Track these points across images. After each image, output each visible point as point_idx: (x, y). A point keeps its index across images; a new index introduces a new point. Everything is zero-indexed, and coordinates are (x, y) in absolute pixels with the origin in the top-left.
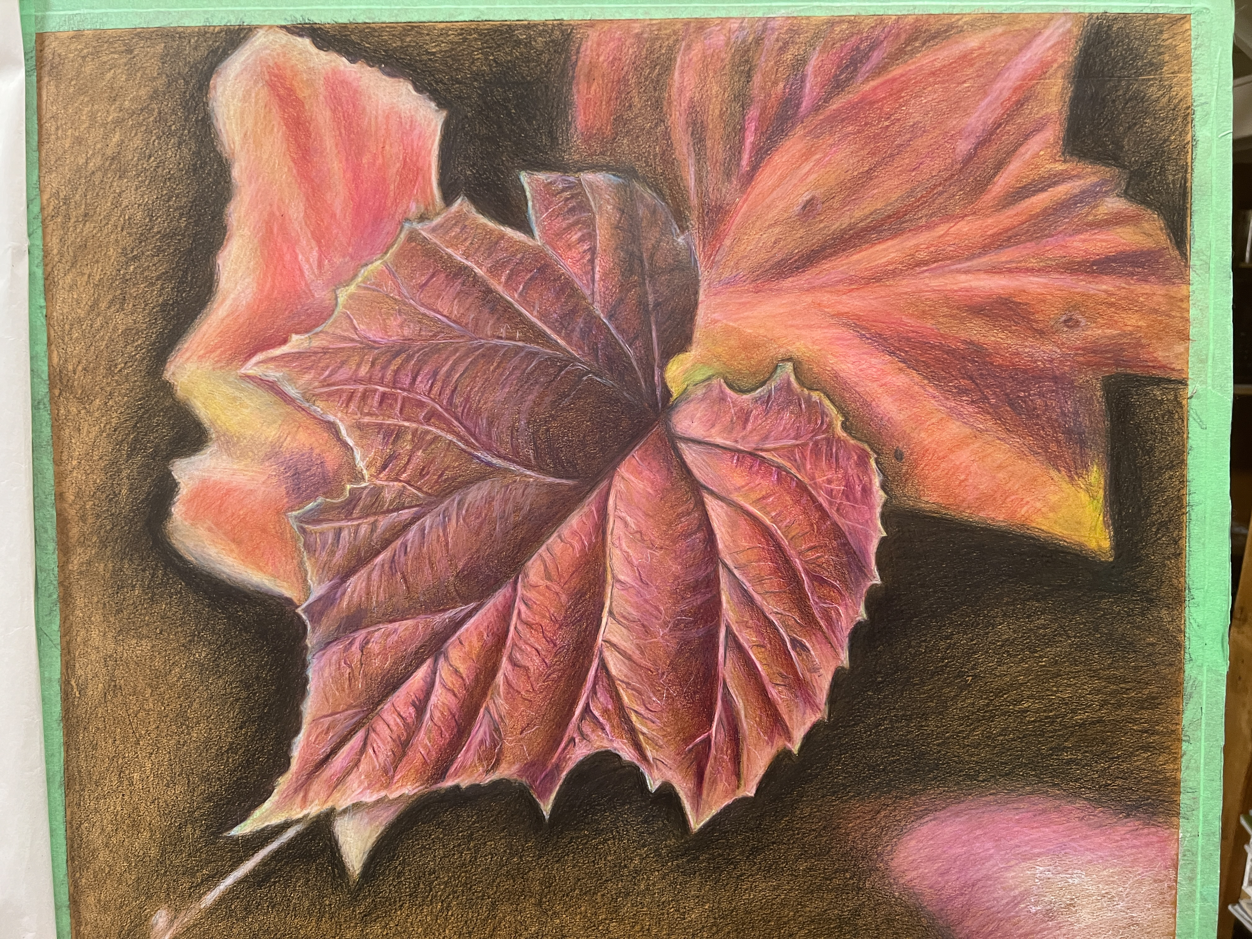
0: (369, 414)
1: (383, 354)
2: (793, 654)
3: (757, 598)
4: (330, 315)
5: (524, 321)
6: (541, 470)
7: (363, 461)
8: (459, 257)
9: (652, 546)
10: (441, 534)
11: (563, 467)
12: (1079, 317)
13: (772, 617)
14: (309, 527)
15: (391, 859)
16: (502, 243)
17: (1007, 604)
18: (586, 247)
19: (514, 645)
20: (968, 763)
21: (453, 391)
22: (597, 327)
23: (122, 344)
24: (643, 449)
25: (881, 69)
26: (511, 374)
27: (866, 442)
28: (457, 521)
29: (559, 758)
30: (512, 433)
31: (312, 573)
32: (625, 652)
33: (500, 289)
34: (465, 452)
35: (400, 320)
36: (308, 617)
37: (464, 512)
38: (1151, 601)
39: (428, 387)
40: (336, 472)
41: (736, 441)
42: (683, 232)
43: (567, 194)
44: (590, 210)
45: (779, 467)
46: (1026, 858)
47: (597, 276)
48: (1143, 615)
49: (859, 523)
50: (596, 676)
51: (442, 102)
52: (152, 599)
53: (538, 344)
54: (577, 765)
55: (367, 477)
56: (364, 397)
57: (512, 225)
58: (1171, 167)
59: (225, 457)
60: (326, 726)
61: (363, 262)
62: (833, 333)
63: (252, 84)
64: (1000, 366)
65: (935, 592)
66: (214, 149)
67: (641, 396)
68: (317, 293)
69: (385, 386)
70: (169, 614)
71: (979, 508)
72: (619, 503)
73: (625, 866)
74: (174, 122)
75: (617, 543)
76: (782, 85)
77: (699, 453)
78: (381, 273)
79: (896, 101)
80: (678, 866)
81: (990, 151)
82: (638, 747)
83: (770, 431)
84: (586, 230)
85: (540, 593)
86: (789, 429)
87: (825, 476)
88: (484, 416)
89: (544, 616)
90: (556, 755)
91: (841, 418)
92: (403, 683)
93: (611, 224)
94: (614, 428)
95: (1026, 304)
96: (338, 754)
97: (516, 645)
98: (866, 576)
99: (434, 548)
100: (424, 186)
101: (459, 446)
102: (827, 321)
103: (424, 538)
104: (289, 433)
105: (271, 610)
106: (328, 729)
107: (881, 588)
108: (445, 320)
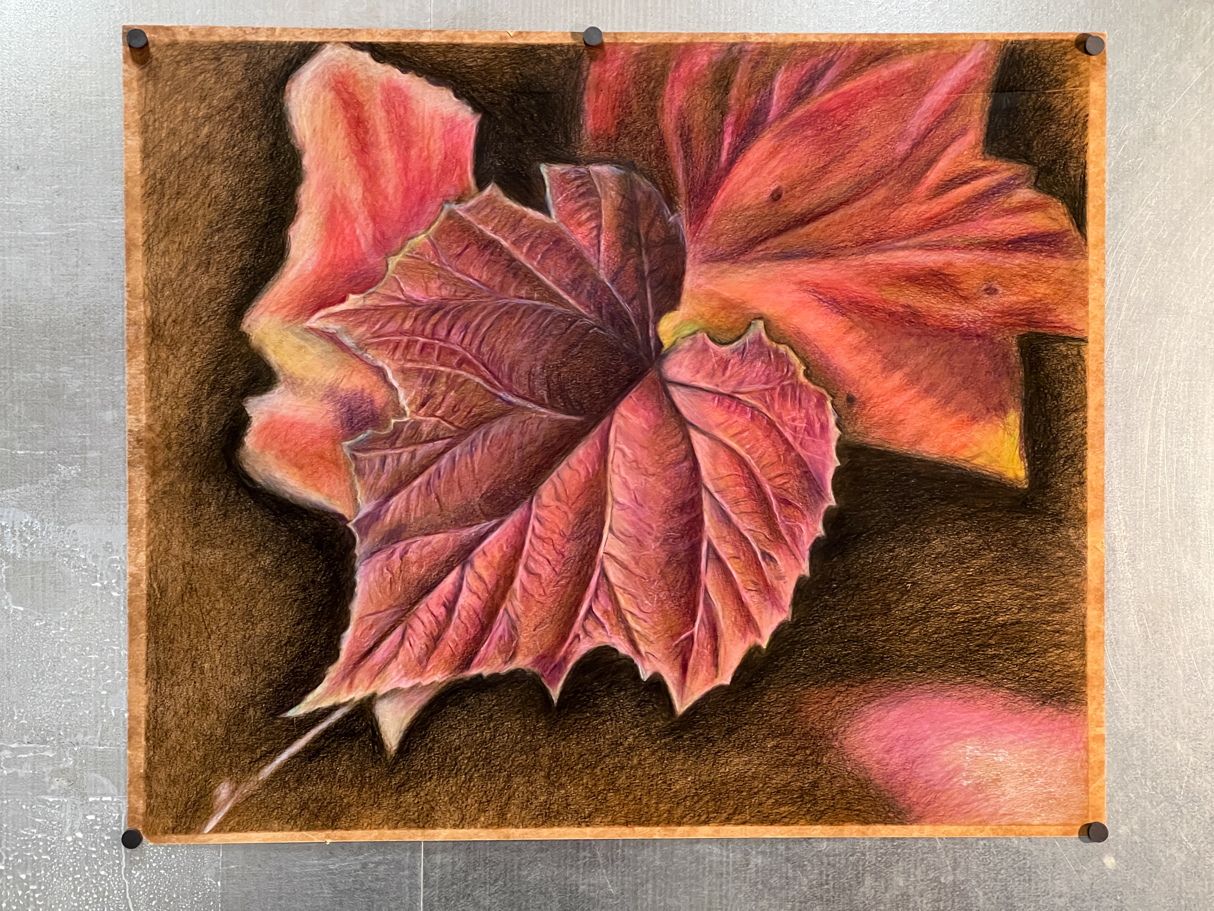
0: (411, 361)
1: (424, 310)
2: (763, 564)
3: (734, 517)
4: (382, 279)
5: (541, 284)
6: (553, 408)
7: (405, 400)
8: (489, 232)
9: (646, 474)
10: (469, 462)
11: (572, 406)
12: (998, 287)
13: (746, 534)
14: (359, 455)
15: (423, 737)
16: (524, 221)
17: (940, 523)
18: (593, 225)
19: (529, 556)
20: (908, 656)
21: (481, 342)
22: (602, 290)
23: (206, 300)
24: (640, 391)
25: (834, 85)
26: (529, 327)
27: (824, 387)
28: (483, 451)
29: (566, 652)
30: (529, 377)
31: (362, 493)
32: (622, 562)
33: (522, 258)
34: (490, 392)
35: (439, 283)
36: (357, 531)
37: (488, 443)
38: (1060, 521)
39: (460, 339)
40: (383, 409)
41: (717, 385)
42: (673, 213)
43: (578, 182)
44: (598, 196)
45: (753, 408)
46: (957, 738)
47: (602, 248)
48: (1053, 532)
49: (818, 455)
50: (598, 584)
51: (477, 107)
52: (225, 515)
53: (553, 303)
55: (408, 413)
56: (408, 347)
57: (532, 207)
58: (1072, 164)
59: (291, 395)
60: (370, 623)
61: (410, 236)
62: (798, 296)
63: (320, 89)
64: (932, 325)
65: (880, 513)
66: (288, 141)
67: (637, 346)
68: (371, 261)
69: (426, 337)
70: (240, 527)
71: (915, 443)
72: (618, 436)
73: (621, 744)
74: (255, 118)
75: (616, 470)
76: (754, 97)
77: (686, 395)
78: (425, 244)
79: (846, 110)
80: (666, 744)
81: (923, 151)
82: (633, 643)
83: (745, 377)
84: (593, 212)
85: (551, 512)
86: (761, 375)
87: (790, 415)
88: (506, 363)
89: (555, 532)
90: (564, 649)
91: (803, 368)
92: (435, 587)
93: (614, 207)
94: (614, 373)
95: (954, 275)
96: (380, 647)
97: (531, 556)
98: (823, 498)
99: (463, 473)
100: (461, 175)
101: (485, 388)
102: (792, 287)
103: (455, 464)
104: (345, 376)
105: (326, 524)
106: (372, 625)
107: (836, 509)
108: (476, 283)
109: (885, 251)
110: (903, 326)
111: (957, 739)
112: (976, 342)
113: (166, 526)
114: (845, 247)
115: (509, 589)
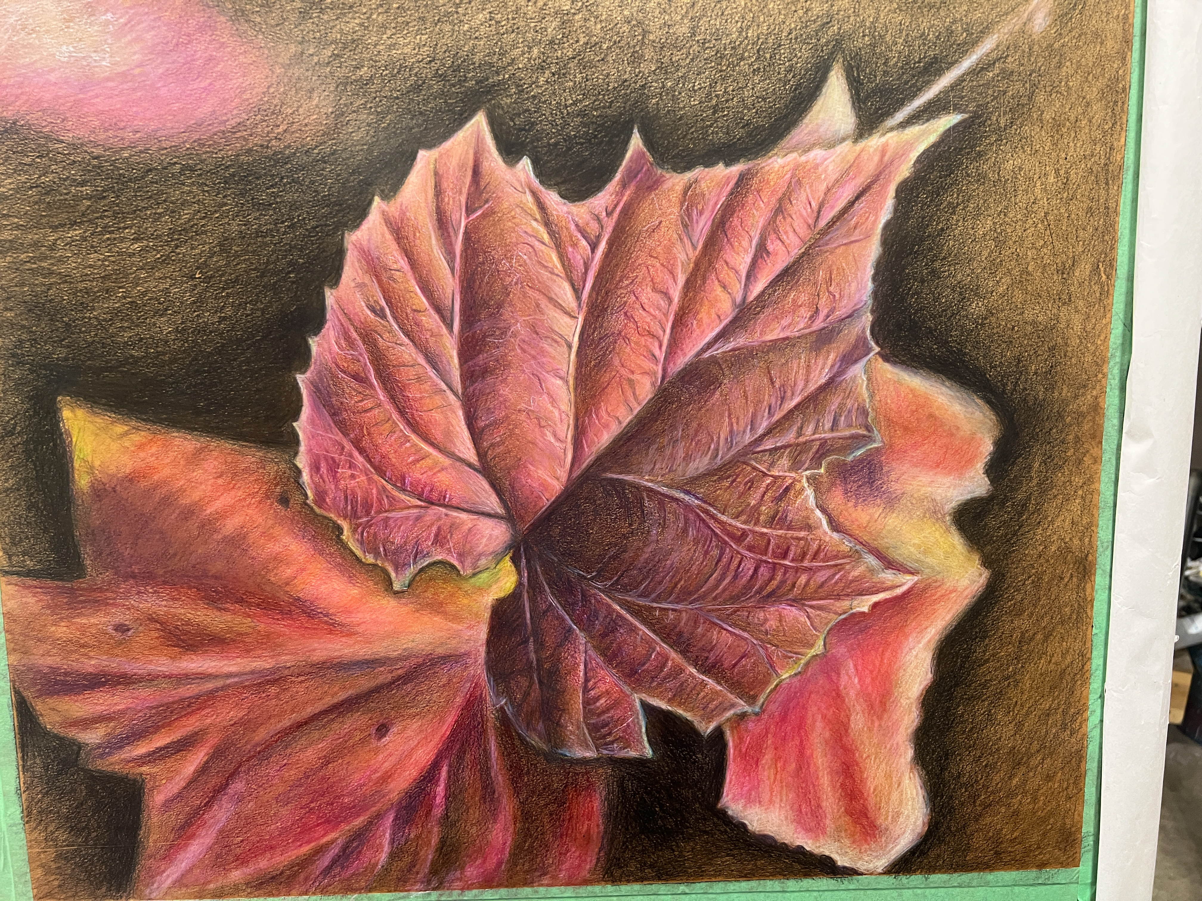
0: (799, 539)
1: (783, 595)
2: (383, 303)
3: (421, 360)
4: (831, 629)
5: (651, 626)
6: (637, 487)
7: (807, 495)
8: (711, 683)
9: (528, 413)
10: (735, 424)
11: (616, 490)
12: (114, 633)
13: (406, 340)
14: (864, 432)
15: (799, 86)
16: (670, 695)
17: (164, 354)
18: (592, 693)
19: (666, 315)
20: (193, 184)
21: (719, 560)
22: (582, 620)
23: (1026, 602)
24: (538, 508)
25: (320, 851)
26: (664, 577)
27: (318, 515)
28: (719, 438)
29: (622, 195)
30: (664, 521)
31: (861, 387)
32: (556, 307)
33: (673, 655)
34: (710, 504)
35: (767, 626)
36: (868, 343)
37: (712, 446)
38: (14, 355)
39: (743, 564)
40: (833, 484)
41: (446, 515)
42: (502, 708)
43: (609, 739)
44: (587, 725)
45: (404, 490)
46: (123, 76)
47: (582, 667)
48: (21, 341)
49: (321, 436)
50: (584, 281)
51: (723, 816)
52: (1019, 361)
53: (638, 605)
54: (604, 187)
55: (804, 480)
56: (803, 555)
58: (38, 770)
59: (939, 498)
60: (857, 231)
61: (799, 677)
62: (356, 618)
63: (891, 827)
64: (190, 588)
65: (240, 366)
66: (928, 773)
67: (540, 557)
68: (842, 650)
69: (783, 565)
70: (1004, 346)
71: (200, 450)
72: (562, 456)
73: (554, 74)
74: (963, 794)
75: (564, 416)
76: (412, 836)
77: (483, 504)
78: (783, 667)
79: (305, 824)
80: (498, 73)
81: (214, 781)
82: (541, 206)
83: (414, 525)
84: (593, 707)
85: (641, 367)
86: (395, 527)
87: (358, 482)
88: (690, 538)
89: (636, 343)
90: (625, 198)
91: (344, 538)
92: (778, 276)
93: (569, 713)
94: (567, 527)
95: (168, 646)
96: (846, 201)
97: (664, 314)
98: (312, 383)
99: (742, 411)
100: (740, 743)
101: (715, 509)
102: (360, 629)
103: (752, 421)
104: (876, 521)
105: (904, 350)
106: (855, 228)
107: (296, 370)
108: (725, 626)
109: (252, 672)
110: (225, 587)
111: (124, 74)
112: (136, 569)
113: (1087, 348)
114: (299, 675)
115: (691, 274)
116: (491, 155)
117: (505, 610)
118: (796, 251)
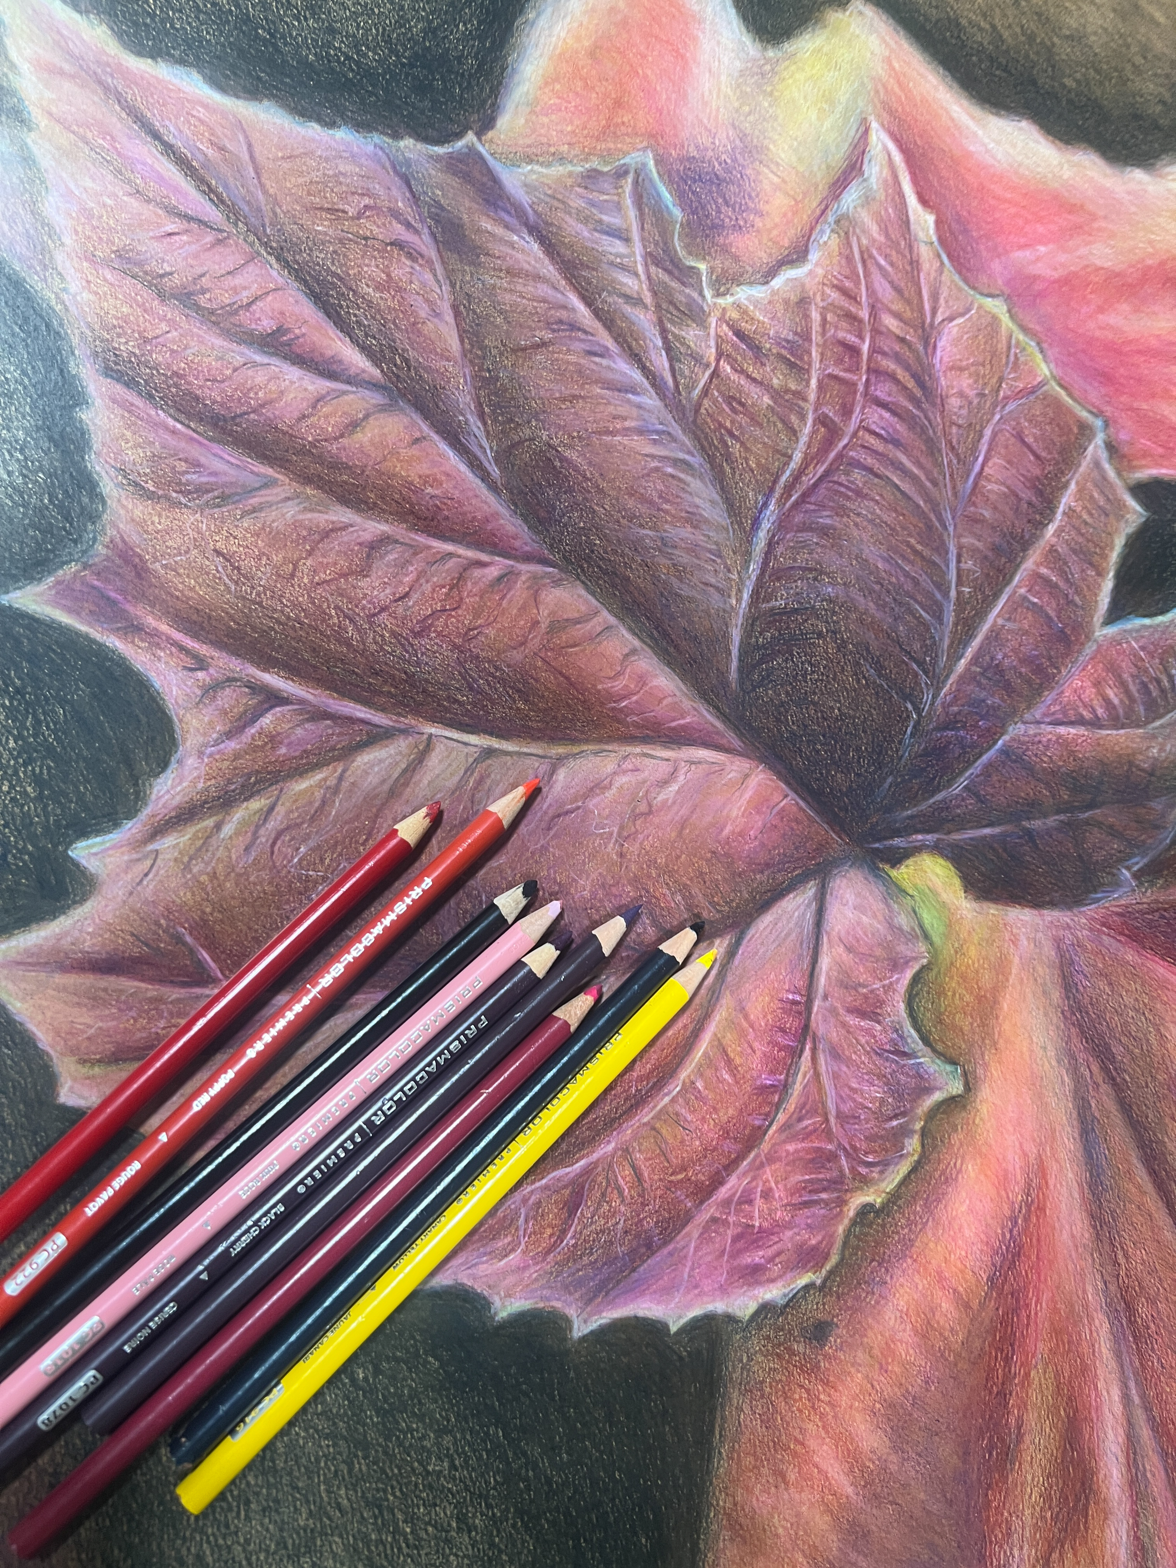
0: (824, 321)
1: (918, 358)
4: (966, 281)
5: (988, 602)
6: (751, 621)
7: (747, 299)
8: (1067, 500)
9: (624, 837)
10: (627, 424)
11: (761, 661)
14: (628, 184)
16: (1091, 573)
18: (1100, 711)
19: (416, 549)
21: (870, 470)
22: (988, 730)
24: (800, 815)
26: (907, 575)
27: (842, 1259)
28: (653, 457)
29: (155, 634)
30: (810, 570)
31: (546, 176)
32: (406, 784)
33: (1029, 564)
34: (775, 482)
35: (972, 393)
36: (459, 152)
37: (670, 470)
39: (873, 427)
40: (725, 250)
41: (825, 997)
42: (1135, 876)
44: (1147, 723)
45: (784, 1088)
47: (1062, 730)
49: (692, 1269)
50: (350, 721)
53: (956, 624)
54: (138, 674)
55: (721, 301)
56: (851, 318)
59: (738, 65)
60: (229, 145)
61: (1045, 346)
62: (1014, 1163)
64: (987, 1504)
65: (561, 1467)
67: (888, 810)
68: (996, 266)
69: (870, 356)
72: (702, 768)
75: (627, 765)
77: (800, 925)
78: (1032, 372)
82: (184, 815)
83: (848, 1062)
84: (1121, 711)
85: (523, 608)
86: (854, 1101)
87: (776, 1183)
88: (836, 522)
89: (477, 615)
90: (164, 628)
91: (879, 1200)
92: (328, 315)
93: (1134, 754)
94: (832, 758)
95: (1086, 1529)
96: (164, 159)
97: (415, 554)
98: (590, 1301)
99: (602, 408)
100: (1151, 456)
101: (783, 472)
102: (1032, 1150)
103: (619, 391)
104: (784, 181)
105: (470, 87)
106: (222, 149)
107: (565, 1339)
108: (977, 468)
109: (1118, 1355)
110: (981, 1434)
114: (1116, 1263)
115: (331, 492)
116: (67, 933)
117: (982, 874)
118: (274, 273)
